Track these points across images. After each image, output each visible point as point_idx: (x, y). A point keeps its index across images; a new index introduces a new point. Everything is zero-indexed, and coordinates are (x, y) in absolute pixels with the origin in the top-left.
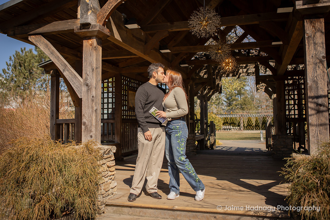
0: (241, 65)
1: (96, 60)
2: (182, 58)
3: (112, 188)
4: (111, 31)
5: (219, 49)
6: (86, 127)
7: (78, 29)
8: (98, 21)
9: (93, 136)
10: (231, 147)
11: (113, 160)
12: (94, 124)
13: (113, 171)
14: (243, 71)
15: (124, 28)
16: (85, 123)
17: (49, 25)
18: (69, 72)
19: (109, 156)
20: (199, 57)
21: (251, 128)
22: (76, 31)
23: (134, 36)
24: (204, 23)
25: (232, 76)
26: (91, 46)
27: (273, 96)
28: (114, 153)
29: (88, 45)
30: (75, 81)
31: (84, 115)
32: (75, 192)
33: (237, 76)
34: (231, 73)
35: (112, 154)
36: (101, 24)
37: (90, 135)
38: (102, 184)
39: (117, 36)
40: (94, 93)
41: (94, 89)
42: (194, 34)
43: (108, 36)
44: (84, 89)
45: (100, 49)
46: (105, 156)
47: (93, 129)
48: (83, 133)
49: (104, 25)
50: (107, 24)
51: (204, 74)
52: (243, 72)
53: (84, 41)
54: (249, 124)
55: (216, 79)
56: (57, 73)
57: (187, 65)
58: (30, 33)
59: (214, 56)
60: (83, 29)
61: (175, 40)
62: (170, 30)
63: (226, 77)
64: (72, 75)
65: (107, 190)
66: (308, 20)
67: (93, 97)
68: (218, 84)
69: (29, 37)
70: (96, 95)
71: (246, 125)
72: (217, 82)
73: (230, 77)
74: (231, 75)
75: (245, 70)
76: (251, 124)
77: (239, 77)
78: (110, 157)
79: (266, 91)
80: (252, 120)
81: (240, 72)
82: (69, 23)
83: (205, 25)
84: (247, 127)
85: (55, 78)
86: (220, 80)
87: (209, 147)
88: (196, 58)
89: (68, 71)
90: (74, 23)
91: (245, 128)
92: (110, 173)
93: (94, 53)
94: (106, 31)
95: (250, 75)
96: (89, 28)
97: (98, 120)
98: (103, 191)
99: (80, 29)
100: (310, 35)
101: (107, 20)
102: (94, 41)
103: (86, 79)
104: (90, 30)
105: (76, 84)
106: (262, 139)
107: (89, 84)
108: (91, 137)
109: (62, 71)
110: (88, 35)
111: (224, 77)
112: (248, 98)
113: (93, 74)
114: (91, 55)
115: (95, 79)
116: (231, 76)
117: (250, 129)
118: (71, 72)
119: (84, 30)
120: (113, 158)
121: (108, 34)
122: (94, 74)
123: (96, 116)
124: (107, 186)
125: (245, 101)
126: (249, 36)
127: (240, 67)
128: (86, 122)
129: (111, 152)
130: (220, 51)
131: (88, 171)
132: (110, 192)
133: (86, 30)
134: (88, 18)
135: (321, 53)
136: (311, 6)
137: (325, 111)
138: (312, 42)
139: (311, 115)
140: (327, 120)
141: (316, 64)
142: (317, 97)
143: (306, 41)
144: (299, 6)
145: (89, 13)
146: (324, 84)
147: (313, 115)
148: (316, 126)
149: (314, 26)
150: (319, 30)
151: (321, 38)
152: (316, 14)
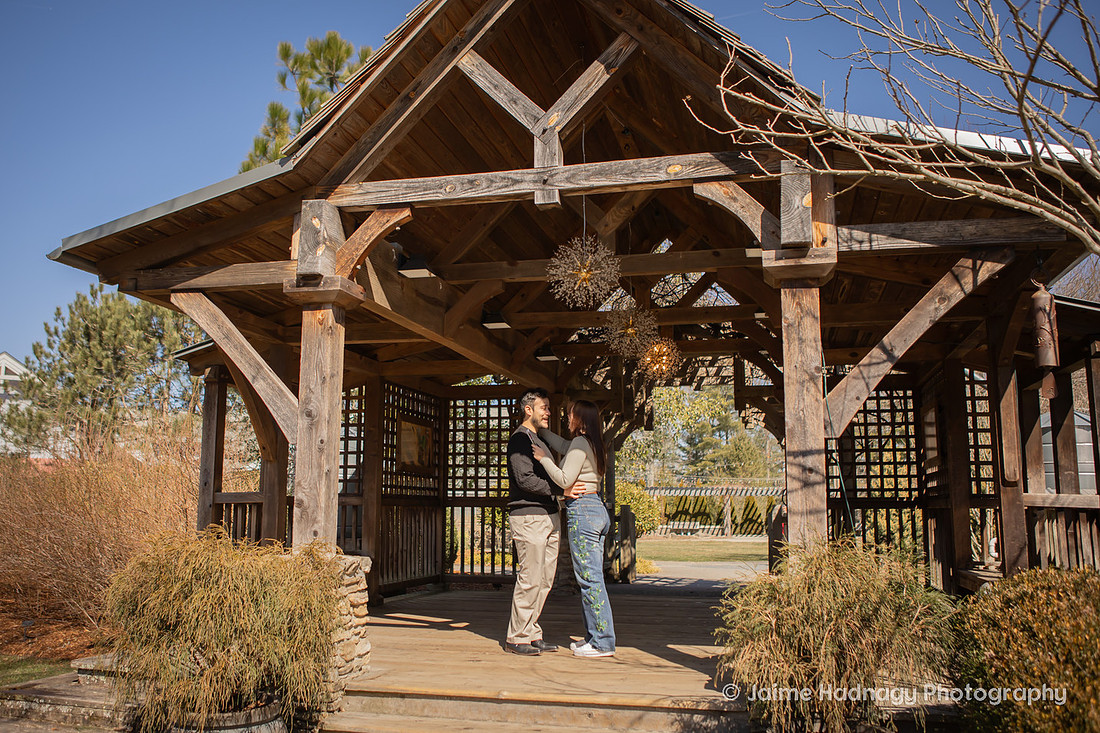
0: (701, 358)
1: (332, 357)
2: (539, 341)
3: (360, 656)
4: (367, 288)
5: (627, 327)
6: (304, 511)
7: (292, 286)
8: (338, 268)
9: (321, 533)
10: (680, 580)
11: (362, 591)
12: (323, 505)
13: (363, 617)
14: (707, 372)
15: (396, 276)
16: (300, 503)
17: (221, 270)
18: (267, 383)
19: (354, 579)
20: (590, 335)
21: (755, 527)
22: (287, 289)
23: (419, 294)
24: (584, 274)
25: (680, 385)
26: (321, 324)
28: (366, 574)
29: (315, 322)
30: (279, 404)
31: (299, 483)
32: (286, 650)
33: (695, 385)
34: (676, 376)
35: (361, 576)
36: (346, 276)
37: (313, 529)
38: (339, 642)
39: (380, 298)
40: (324, 434)
41: (324, 425)
42: (561, 297)
43: (362, 302)
44: (303, 422)
45: (342, 330)
46: (347, 579)
47: (321, 517)
48: (295, 525)
49: (351, 278)
50: (359, 276)
51: (606, 378)
52: (708, 375)
53: (305, 312)
54: (750, 517)
55: (637, 392)
56: (222, 376)
57: (554, 358)
58: (175, 287)
59: (616, 342)
60: (303, 286)
61: (523, 296)
62: (507, 280)
63: (665, 385)
64: (273, 389)
65: (349, 658)
66: (787, 290)
67: (322, 442)
68: (642, 406)
69: (173, 295)
70: (329, 438)
71: (739, 520)
72: (639, 400)
73: (677, 386)
74: (678, 381)
75: (713, 370)
76: (755, 518)
77: (698, 388)
78: (357, 583)
80: (757, 505)
81: (698, 374)
82: (272, 270)
83: (585, 280)
84: (742, 525)
85: (215, 388)
86: (649, 394)
87: (615, 577)
88: (580, 335)
89: (264, 379)
90: (282, 269)
91: (739, 528)
92: (357, 621)
93: (328, 342)
94: (357, 290)
96: (317, 285)
97: (332, 496)
98: (339, 660)
100: (791, 321)
101: (359, 267)
102: (328, 314)
103: (308, 401)
104: (321, 289)
105: (282, 411)
107: (314, 413)
108: (315, 533)
109: (249, 379)
110: (316, 299)
111: (659, 386)
112: (746, 441)
113: (323, 389)
114: (320, 346)
115: (327, 402)
116: (678, 383)
117: (753, 532)
118: (271, 382)
119: (305, 289)
120: (364, 585)
121: (361, 297)
122: (327, 389)
123: (328, 487)
124: (349, 649)
125: (737, 448)
126: (715, 285)
127: (697, 362)
128: (305, 499)
129: (358, 570)
130: (630, 331)
131: (315, 604)
132: (354, 664)
133: (311, 289)
134: (317, 263)
135: (812, 361)
136: (791, 262)
137: (818, 483)
138: (794, 336)
139: (792, 491)
140: (822, 501)
141: (802, 383)
142: (805, 454)
143: (784, 334)
144: (768, 262)
145: (320, 252)
146: (818, 426)
147: (796, 490)
148: (802, 514)
149: (799, 304)
150: (809, 313)
151: (812, 330)
152: (803, 279)
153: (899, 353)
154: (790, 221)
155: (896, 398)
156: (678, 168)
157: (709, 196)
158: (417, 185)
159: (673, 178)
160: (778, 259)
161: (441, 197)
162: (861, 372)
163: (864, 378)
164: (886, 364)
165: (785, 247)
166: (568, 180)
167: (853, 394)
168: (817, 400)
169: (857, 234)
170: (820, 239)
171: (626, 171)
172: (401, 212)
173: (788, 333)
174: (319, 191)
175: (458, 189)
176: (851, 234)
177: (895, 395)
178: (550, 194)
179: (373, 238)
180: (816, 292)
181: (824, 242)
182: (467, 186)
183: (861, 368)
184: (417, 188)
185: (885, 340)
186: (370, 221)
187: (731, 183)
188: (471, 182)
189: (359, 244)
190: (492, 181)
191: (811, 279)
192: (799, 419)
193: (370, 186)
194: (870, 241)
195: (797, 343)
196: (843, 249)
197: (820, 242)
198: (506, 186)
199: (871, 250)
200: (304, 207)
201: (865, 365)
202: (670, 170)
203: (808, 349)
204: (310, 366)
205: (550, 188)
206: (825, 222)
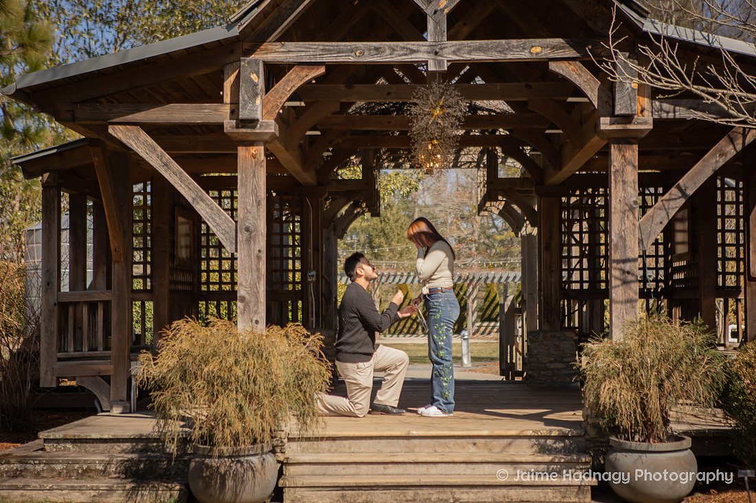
6: (247, 305)
7: (232, 127)
8: (265, 111)
9: (261, 321)
16: (243, 299)
17: (159, 108)
22: (226, 129)
24: (438, 112)
26: (255, 158)
27: (524, 229)
29: (249, 156)
30: (218, 221)
31: (241, 283)
36: (272, 119)
37: (256, 318)
40: (261, 245)
41: (260, 238)
44: (242, 236)
49: (276, 121)
53: (240, 148)
58: (114, 120)
60: (241, 128)
64: (212, 209)
66: (616, 146)
67: (259, 251)
69: (110, 127)
73: (406, 169)
79: (506, 213)
82: (206, 111)
89: (203, 200)
90: (216, 110)
93: (261, 173)
95: (461, 165)
96: (254, 127)
99: (237, 127)
100: (618, 168)
101: (281, 111)
102: (259, 150)
103: (245, 219)
104: (257, 131)
105: (220, 226)
106: (465, 361)
107: (252, 228)
108: (257, 322)
109: (190, 200)
110: (252, 138)
112: (394, 211)
113: (258, 210)
114: (254, 175)
115: (262, 220)
116: (409, 166)
118: (209, 203)
119: (244, 130)
122: (262, 210)
128: (247, 296)
133: (249, 130)
134: (257, 110)
135: (631, 196)
136: (620, 127)
137: (634, 282)
138: (620, 179)
139: (615, 287)
140: (635, 294)
141: (624, 213)
142: (625, 261)
143: (613, 177)
144: (605, 126)
145: (258, 101)
146: (634, 242)
147: (618, 286)
148: (622, 303)
149: (623, 156)
150: (630, 163)
151: (632, 175)
152: (627, 138)
153: (690, 192)
154: (622, 98)
155: (648, 195)
156: (539, 49)
157: (561, 72)
158: (332, 48)
159: (534, 56)
160: (611, 124)
161: (352, 59)
162: (664, 205)
163: (665, 209)
164: (681, 199)
165: (618, 116)
166: (454, 53)
167: (658, 220)
168: (634, 224)
169: (666, 106)
170: (640, 108)
171: (499, 49)
172: (318, 69)
173: (615, 177)
174: (246, 46)
175: (366, 53)
176: (661, 106)
177: (647, 192)
178: (440, 63)
179: (294, 89)
180: (636, 147)
181: (642, 111)
182: (373, 52)
183: (664, 202)
184: (331, 50)
185: (681, 182)
186: (291, 74)
187: (578, 63)
188: (377, 49)
189: (283, 93)
190: (394, 50)
191: (633, 138)
192: (621, 237)
193: (290, 45)
194: (674, 112)
195: (621, 183)
196: (656, 117)
197: (639, 111)
198: (406, 55)
199: (674, 118)
200: (242, 63)
201: (666, 200)
202: (533, 50)
203: (629, 188)
204: (246, 191)
205: (441, 58)
206: (644, 97)
